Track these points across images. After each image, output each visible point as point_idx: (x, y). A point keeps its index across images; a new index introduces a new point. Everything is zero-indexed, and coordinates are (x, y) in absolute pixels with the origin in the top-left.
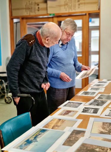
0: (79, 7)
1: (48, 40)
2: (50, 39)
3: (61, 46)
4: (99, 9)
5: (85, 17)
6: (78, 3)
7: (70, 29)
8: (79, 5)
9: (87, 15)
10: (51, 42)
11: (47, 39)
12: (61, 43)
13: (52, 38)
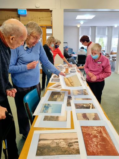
0: (40, 22)
1: (12, 39)
2: (15, 37)
3: (26, 49)
4: (52, 24)
5: (44, 28)
6: (39, 20)
7: (36, 32)
8: (40, 20)
9: (45, 27)
10: (16, 42)
11: (11, 37)
12: (26, 46)
13: (17, 36)
